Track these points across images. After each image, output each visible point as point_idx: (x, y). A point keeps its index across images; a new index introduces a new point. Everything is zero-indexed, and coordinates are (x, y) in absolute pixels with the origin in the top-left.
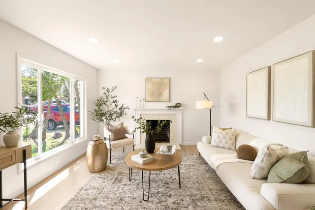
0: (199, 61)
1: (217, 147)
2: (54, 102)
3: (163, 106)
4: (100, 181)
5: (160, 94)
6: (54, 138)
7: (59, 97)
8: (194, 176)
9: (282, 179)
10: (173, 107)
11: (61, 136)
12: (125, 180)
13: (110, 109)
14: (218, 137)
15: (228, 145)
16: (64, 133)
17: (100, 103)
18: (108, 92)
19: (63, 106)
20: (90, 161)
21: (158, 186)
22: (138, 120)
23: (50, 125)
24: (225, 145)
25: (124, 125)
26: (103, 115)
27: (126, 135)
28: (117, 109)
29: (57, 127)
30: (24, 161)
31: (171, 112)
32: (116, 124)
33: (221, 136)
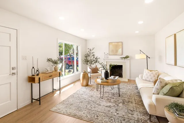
0: (137, 32)
1: (146, 80)
2: (68, 55)
3: (118, 57)
4: (85, 89)
5: (117, 51)
6: (68, 72)
7: (70, 53)
8: (129, 94)
9: (164, 93)
10: (124, 58)
11: (71, 71)
12: (95, 90)
13: (92, 59)
14: (147, 75)
15: (152, 80)
16: (72, 70)
17: (87, 56)
18: (91, 51)
19: (72, 57)
20: (81, 81)
21: (109, 95)
22: (101, 63)
23: (67, 67)
24: (150, 79)
25: (97, 67)
26: (88, 61)
27: (98, 71)
28: (94, 59)
29: (70, 67)
30: (60, 76)
31: (123, 60)
32: (94, 66)
33: (149, 74)
